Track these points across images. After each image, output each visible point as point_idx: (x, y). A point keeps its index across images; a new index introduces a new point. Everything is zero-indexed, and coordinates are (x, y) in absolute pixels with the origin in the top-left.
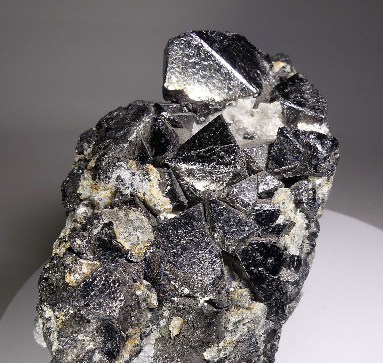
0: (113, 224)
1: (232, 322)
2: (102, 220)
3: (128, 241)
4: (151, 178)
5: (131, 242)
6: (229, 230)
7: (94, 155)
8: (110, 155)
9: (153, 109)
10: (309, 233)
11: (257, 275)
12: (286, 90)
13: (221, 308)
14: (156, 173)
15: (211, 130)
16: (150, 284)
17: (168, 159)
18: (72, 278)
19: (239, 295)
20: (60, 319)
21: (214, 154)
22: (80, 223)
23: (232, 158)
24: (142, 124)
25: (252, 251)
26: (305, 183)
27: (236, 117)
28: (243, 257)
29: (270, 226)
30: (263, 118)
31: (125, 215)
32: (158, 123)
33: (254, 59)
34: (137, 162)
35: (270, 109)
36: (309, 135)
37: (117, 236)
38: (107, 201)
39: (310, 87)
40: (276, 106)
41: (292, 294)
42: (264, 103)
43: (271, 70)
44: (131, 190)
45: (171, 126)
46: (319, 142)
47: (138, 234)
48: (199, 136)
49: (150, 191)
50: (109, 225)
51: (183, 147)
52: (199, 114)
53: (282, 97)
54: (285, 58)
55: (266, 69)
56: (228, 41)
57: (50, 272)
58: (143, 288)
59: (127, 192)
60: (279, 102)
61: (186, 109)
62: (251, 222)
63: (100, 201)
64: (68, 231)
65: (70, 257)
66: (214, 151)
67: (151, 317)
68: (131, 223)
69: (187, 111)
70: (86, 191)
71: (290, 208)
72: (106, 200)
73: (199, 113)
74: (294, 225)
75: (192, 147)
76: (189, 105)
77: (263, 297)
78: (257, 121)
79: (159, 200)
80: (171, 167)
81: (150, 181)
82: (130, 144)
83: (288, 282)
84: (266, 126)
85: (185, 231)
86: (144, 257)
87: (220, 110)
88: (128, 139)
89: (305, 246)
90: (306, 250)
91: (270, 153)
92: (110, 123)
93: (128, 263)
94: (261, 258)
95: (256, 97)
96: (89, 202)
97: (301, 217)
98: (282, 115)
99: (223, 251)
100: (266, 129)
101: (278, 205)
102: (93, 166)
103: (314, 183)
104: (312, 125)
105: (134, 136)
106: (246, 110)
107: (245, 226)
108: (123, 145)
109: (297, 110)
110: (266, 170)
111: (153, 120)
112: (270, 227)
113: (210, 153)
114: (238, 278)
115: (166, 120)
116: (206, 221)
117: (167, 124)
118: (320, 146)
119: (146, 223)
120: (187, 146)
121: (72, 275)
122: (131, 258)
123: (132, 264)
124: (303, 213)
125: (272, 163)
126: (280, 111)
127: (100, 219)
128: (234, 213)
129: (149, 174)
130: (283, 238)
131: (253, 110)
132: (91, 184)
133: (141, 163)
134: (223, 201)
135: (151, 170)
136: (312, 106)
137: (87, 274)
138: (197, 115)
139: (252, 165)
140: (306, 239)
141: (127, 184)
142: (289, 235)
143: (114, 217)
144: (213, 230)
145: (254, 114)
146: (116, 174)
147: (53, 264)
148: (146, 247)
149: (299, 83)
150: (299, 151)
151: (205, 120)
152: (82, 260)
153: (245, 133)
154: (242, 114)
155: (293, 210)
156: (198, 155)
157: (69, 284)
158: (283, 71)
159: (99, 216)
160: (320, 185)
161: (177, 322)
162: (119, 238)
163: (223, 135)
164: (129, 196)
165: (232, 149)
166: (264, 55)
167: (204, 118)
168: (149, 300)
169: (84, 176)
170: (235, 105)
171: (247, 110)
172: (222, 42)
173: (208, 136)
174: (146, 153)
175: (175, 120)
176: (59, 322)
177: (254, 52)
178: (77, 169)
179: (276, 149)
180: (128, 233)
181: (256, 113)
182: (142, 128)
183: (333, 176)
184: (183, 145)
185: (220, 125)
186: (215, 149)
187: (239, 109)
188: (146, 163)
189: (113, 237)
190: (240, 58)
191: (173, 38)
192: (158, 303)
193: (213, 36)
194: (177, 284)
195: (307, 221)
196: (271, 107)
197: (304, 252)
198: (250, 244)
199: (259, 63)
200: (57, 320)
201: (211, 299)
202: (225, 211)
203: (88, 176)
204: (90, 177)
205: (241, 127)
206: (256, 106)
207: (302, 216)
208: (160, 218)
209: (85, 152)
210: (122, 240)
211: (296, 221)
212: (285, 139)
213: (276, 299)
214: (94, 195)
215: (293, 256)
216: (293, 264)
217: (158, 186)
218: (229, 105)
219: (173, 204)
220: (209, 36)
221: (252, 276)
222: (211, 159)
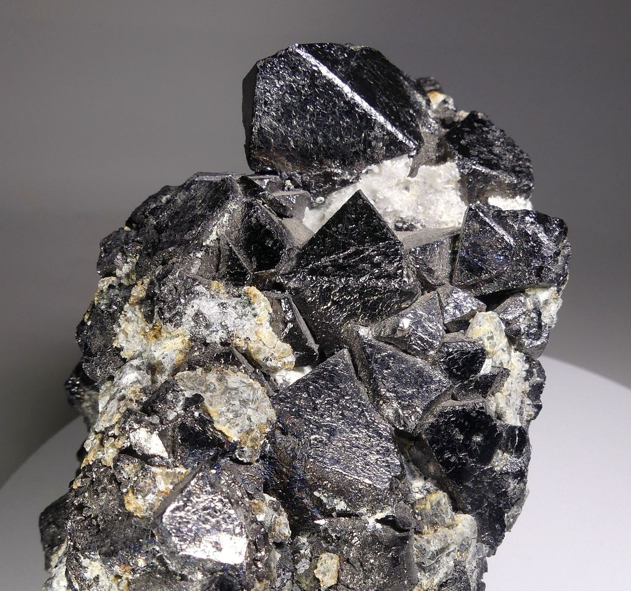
0: (204, 399)
1: (430, 553)
2: (180, 392)
3: (233, 426)
4: (258, 311)
5: (238, 428)
6: (405, 392)
7: (140, 277)
8: (177, 274)
9: (239, 188)
10: (530, 386)
11: (456, 467)
12: (462, 142)
13: (408, 531)
14: (264, 301)
15: (348, 218)
16: (275, 499)
17: (282, 275)
18: (140, 501)
19: (434, 504)
20: (123, 578)
21: (363, 260)
22: (137, 401)
23: (395, 264)
24: (226, 215)
25: (447, 425)
26: (521, 301)
27: (380, 193)
28: (432, 437)
29: (471, 379)
30: (426, 192)
31: (220, 380)
32: (255, 212)
33: (400, 89)
34: (227, 284)
35: (440, 175)
36: (523, 218)
37: (214, 418)
38: (178, 357)
39: (500, 134)
40: (450, 170)
41: (515, 494)
42: (428, 167)
43: (429, 109)
44: (222, 334)
45: (276, 215)
46: (542, 229)
47: (250, 412)
48: (330, 229)
49: (256, 333)
50: (196, 400)
51: (305, 252)
52: (314, 191)
53: (459, 153)
54: (433, 85)
55: (421, 106)
56: (356, 60)
57: (87, 494)
58: (265, 508)
59: (216, 338)
60: (453, 163)
61: (291, 184)
62: (439, 375)
63: (163, 358)
64: (116, 417)
65: (128, 465)
66: (361, 256)
67: (281, 559)
68: (236, 394)
69: (291, 188)
70: (133, 342)
71: (501, 345)
72: (174, 355)
73: (315, 189)
74: (508, 375)
75: (322, 250)
76: (296, 177)
77: (469, 504)
78: (415, 198)
79: (274, 348)
80: (289, 287)
81: (255, 315)
82: (207, 252)
83: (508, 473)
84: (434, 205)
85: (328, 401)
86: (261, 452)
87: (352, 183)
88: (204, 244)
89: (525, 410)
90: (527, 417)
91: (454, 253)
92: (160, 216)
93: (235, 465)
94: (462, 437)
95: (412, 157)
96: (141, 361)
97: (518, 360)
98: (459, 185)
99: (397, 430)
100: (435, 211)
101: (481, 342)
102: (143, 294)
103: (537, 299)
104: (512, 200)
105: (213, 236)
106: (397, 180)
107: (431, 383)
108: (196, 255)
109: (487, 176)
110: (451, 282)
111: (245, 207)
112: (472, 381)
113: (355, 258)
114: (421, 475)
115: (266, 205)
116: (360, 379)
117: (269, 213)
118: (544, 235)
119: (260, 392)
120: (312, 249)
121: (140, 497)
122: (240, 456)
123: (242, 468)
124: (521, 352)
125: (461, 270)
126: (456, 178)
127: (178, 392)
128: (407, 361)
129: (253, 303)
130: (493, 398)
131: (409, 178)
132: (143, 329)
133: (236, 285)
134: (386, 343)
135: (255, 296)
136: (509, 167)
137: (166, 493)
138: (311, 193)
139: (425, 275)
140: (525, 398)
141: (213, 324)
142: (502, 393)
143: (199, 385)
144: (375, 394)
145: (410, 186)
146: (193, 307)
147: (90, 479)
148: (264, 435)
149: (481, 128)
150: (508, 247)
151: (324, 202)
152: (154, 469)
153: (397, 219)
154: (390, 187)
155: (505, 349)
156: (334, 264)
157: (135, 514)
158: (445, 108)
159: (174, 386)
160: (546, 302)
161: (329, 562)
162: (218, 422)
163: (372, 226)
164: (219, 345)
165: (393, 250)
166: (413, 82)
167: (323, 199)
168: (277, 528)
169: (125, 315)
170: (377, 172)
171: (399, 180)
172: (347, 62)
173: (347, 229)
174: (241, 266)
175: (282, 204)
176: (124, 585)
177: (398, 78)
178: (106, 304)
179: (467, 244)
180: (233, 411)
181: (413, 184)
182: (226, 222)
183: (565, 286)
184: (304, 248)
185: (362, 208)
186: (362, 252)
187: (385, 179)
188: (243, 285)
189: (206, 421)
190: (381, 90)
191: (265, 59)
192: (291, 532)
193: (332, 52)
194: (325, 496)
195: (527, 366)
196: (441, 172)
197: (525, 419)
198: (442, 414)
199: (409, 97)
200: (119, 580)
201: (387, 517)
202: (391, 359)
203: (136, 315)
204: (140, 315)
205: (389, 210)
206: (413, 172)
207: (519, 358)
208: (275, 380)
209: (118, 272)
210: (224, 426)
211: (511, 366)
212: (481, 228)
213: (490, 504)
214: (153, 348)
215: (512, 429)
216: (513, 442)
217: (268, 324)
218: (367, 172)
219: (297, 354)
220: (326, 52)
221: (449, 470)
222: (358, 269)
